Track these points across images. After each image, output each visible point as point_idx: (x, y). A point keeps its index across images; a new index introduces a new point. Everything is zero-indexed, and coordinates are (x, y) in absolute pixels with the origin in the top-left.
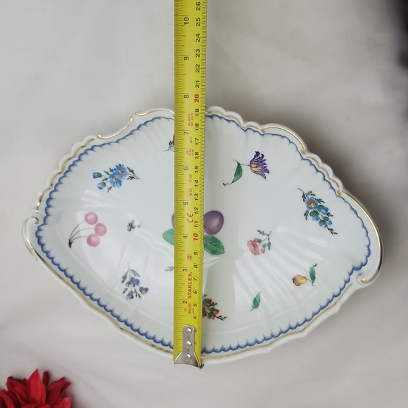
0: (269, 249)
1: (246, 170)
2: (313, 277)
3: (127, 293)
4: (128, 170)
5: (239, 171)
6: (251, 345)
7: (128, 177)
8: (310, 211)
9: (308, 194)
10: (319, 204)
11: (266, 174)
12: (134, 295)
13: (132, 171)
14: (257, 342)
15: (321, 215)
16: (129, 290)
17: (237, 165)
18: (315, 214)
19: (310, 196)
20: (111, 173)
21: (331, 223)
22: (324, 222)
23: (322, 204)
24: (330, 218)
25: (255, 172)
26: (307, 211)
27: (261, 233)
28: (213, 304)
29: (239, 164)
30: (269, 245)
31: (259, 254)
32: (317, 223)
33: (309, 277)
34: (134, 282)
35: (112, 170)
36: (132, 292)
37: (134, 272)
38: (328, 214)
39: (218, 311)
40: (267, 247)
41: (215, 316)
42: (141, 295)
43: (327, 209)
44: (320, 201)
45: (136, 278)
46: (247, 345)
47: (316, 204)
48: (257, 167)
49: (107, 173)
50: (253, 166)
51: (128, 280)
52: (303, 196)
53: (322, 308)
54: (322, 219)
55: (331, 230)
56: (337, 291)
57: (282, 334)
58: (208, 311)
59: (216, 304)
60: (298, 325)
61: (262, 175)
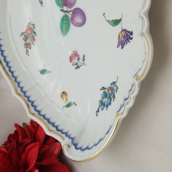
0: (76, 68)
1: (118, 29)
2: (68, 105)
5: (116, 22)
6: (16, 80)
8: (106, 91)
9: (116, 86)
10: (112, 97)
11: (120, 47)
14: (19, 83)
15: (106, 100)
17: (119, 19)
18: (105, 95)
19: (115, 88)
21: (102, 109)
22: (102, 104)
23: (112, 99)
24: (105, 108)
25: (119, 37)
26: (105, 89)
27: (84, 58)
28: (33, 43)
29: (120, 20)
30: (78, 67)
31: (71, 62)
32: (100, 98)
33: (68, 102)
38: (107, 106)
39: (30, 48)
40: (76, 66)
41: (27, 47)
43: (110, 104)
44: (114, 97)
46: (15, 78)
47: (111, 94)
48: (123, 36)
50: (123, 33)
52: (114, 83)
53: (48, 120)
54: (104, 101)
55: (98, 111)
56: (60, 128)
57: (26, 99)
58: (28, 41)
59: (34, 45)
60: (35, 107)
61: (119, 44)
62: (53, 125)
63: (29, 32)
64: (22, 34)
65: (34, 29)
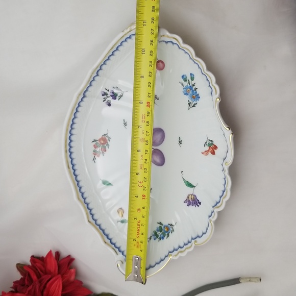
1: (190, 191)
2: (122, 222)
3: (106, 91)
4: (195, 102)
5: (190, 185)
7: (191, 101)
8: (163, 227)
9: (173, 228)
10: (166, 234)
11: (187, 204)
12: (105, 96)
13: (194, 106)
14: (80, 188)
16: (108, 93)
17: (194, 185)
18: (160, 229)
19: (171, 229)
20: (194, 89)
21: (155, 239)
22: (156, 235)
23: (166, 236)
24: (158, 239)
25: (188, 196)
26: (162, 225)
28: (103, 153)
32: (155, 229)
33: (122, 219)
34: (114, 96)
35: (196, 89)
36: (107, 95)
37: (122, 96)
38: (160, 239)
39: (99, 156)
41: (95, 154)
42: (105, 101)
43: (163, 238)
44: (168, 235)
45: (117, 97)
46: (78, 182)
47: (166, 232)
48: (192, 199)
49: (194, 85)
50: (193, 196)
51: (116, 91)
52: (171, 225)
53: (103, 231)
54: (158, 233)
55: (150, 238)
56: (114, 241)
57: (86, 205)
58: (98, 149)
59: (103, 155)
60: (93, 215)
61: (186, 200)
62: (107, 236)
63: (102, 142)
64: (95, 140)
65: (108, 141)
